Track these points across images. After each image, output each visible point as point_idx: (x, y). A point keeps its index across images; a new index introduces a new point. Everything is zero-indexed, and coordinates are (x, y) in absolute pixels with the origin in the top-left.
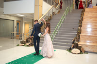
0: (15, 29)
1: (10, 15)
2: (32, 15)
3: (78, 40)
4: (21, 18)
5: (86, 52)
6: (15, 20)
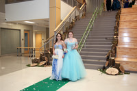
0: (23, 42)
1: (15, 23)
2: (47, 21)
3: (115, 54)
5: (127, 72)
6: (22, 29)
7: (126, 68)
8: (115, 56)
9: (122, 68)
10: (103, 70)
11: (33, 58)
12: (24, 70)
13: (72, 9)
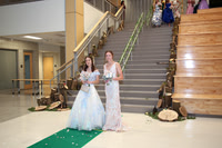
0: (21, 71)
1: (7, 39)
2: (61, 35)
3: (171, 88)
4: (35, 44)
5: (192, 116)
6: (21, 48)
7: (190, 109)
8: (172, 91)
9: (184, 110)
10: (154, 113)
11: (40, 97)
12: (24, 117)
13: (102, 15)
